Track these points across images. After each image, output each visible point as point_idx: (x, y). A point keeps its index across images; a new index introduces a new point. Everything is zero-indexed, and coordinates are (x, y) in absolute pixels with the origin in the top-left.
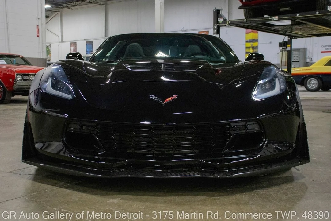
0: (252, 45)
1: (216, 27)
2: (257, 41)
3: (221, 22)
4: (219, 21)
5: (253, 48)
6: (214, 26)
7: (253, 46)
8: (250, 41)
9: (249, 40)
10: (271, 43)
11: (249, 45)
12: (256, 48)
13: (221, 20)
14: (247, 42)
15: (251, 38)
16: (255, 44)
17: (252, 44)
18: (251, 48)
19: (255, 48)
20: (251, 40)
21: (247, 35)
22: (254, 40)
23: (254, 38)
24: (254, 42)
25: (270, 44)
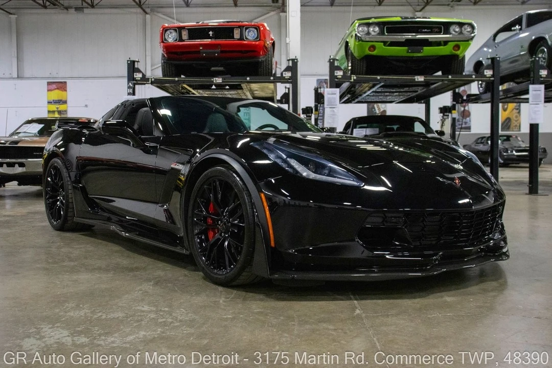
0: (57, 108)
1: (131, 86)
2: (65, 102)
3: (139, 79)
4: (135, 76)
5: (60, 112)
6: (128, 84)
7: (59, 109)
8: (54, 103)
9: (53, 100)
10: (86, 106)
11: (53, 107)
12: (64, 113)
13: (138, 76)
14: (49, 103)
15: (56, 98)
16: (62, 107)
17: (58, 106)
18: (56, 113)
19: (62, 112)
20: (56, 100)
21: (49, 92)
22: (61, 100)
23: (61, 99)
24: (62, 104)
25: (86, 108)
